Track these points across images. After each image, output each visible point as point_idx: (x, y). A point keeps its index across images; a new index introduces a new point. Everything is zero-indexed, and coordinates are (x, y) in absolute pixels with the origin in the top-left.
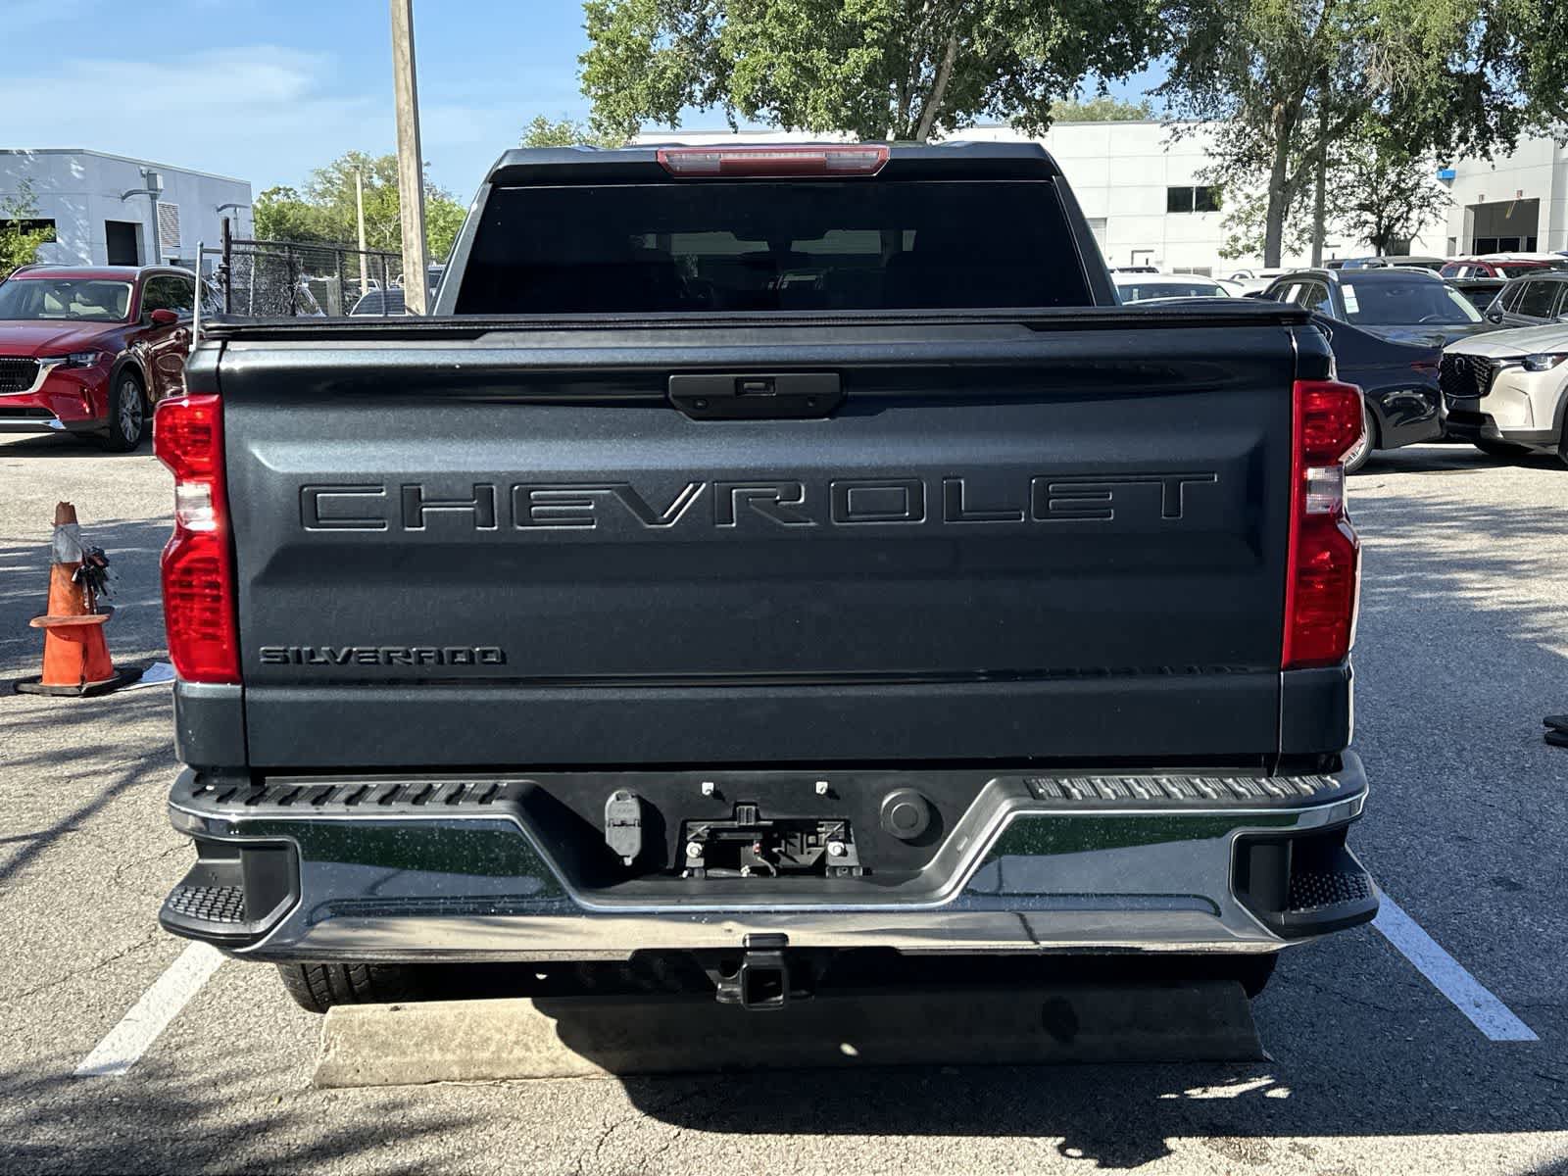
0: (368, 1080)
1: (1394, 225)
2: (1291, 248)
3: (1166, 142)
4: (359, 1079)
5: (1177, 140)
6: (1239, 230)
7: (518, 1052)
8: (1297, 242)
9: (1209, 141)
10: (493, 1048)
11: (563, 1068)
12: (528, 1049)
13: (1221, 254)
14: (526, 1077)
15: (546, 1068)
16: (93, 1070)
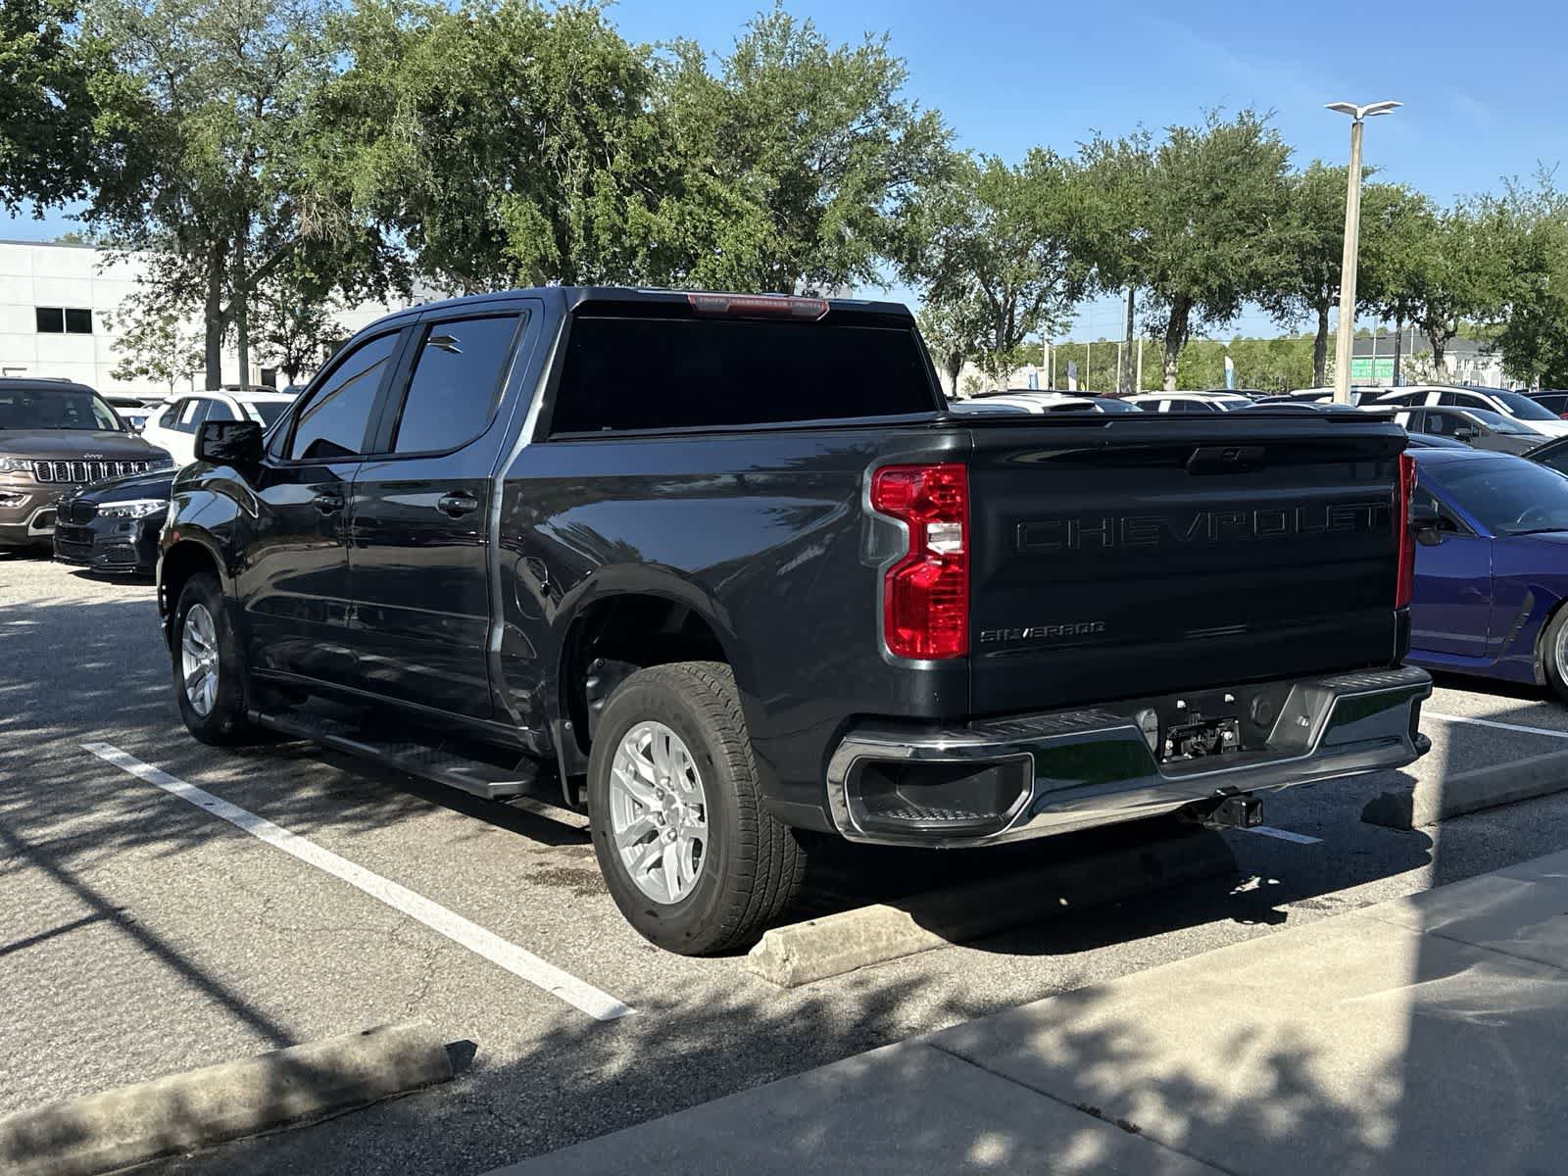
0: (821, 974)
1: (302, 357)
2: (183, 373)
3: (100, 266)
4: (816, 976)
5: (110, 265)
6: (131, 354)
7: (900, 938)
8: (188, 367)
9: (143, 270)
10: (885, 938)
11: (926, 945)
12: (904, 935)
13: (114, 376)
14: (907, 955)
15: (917, 946)
16: (610, 1014)
